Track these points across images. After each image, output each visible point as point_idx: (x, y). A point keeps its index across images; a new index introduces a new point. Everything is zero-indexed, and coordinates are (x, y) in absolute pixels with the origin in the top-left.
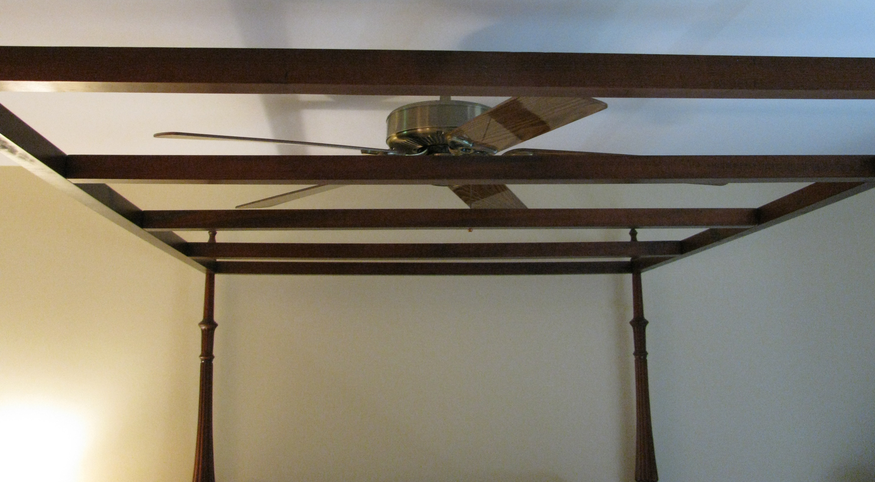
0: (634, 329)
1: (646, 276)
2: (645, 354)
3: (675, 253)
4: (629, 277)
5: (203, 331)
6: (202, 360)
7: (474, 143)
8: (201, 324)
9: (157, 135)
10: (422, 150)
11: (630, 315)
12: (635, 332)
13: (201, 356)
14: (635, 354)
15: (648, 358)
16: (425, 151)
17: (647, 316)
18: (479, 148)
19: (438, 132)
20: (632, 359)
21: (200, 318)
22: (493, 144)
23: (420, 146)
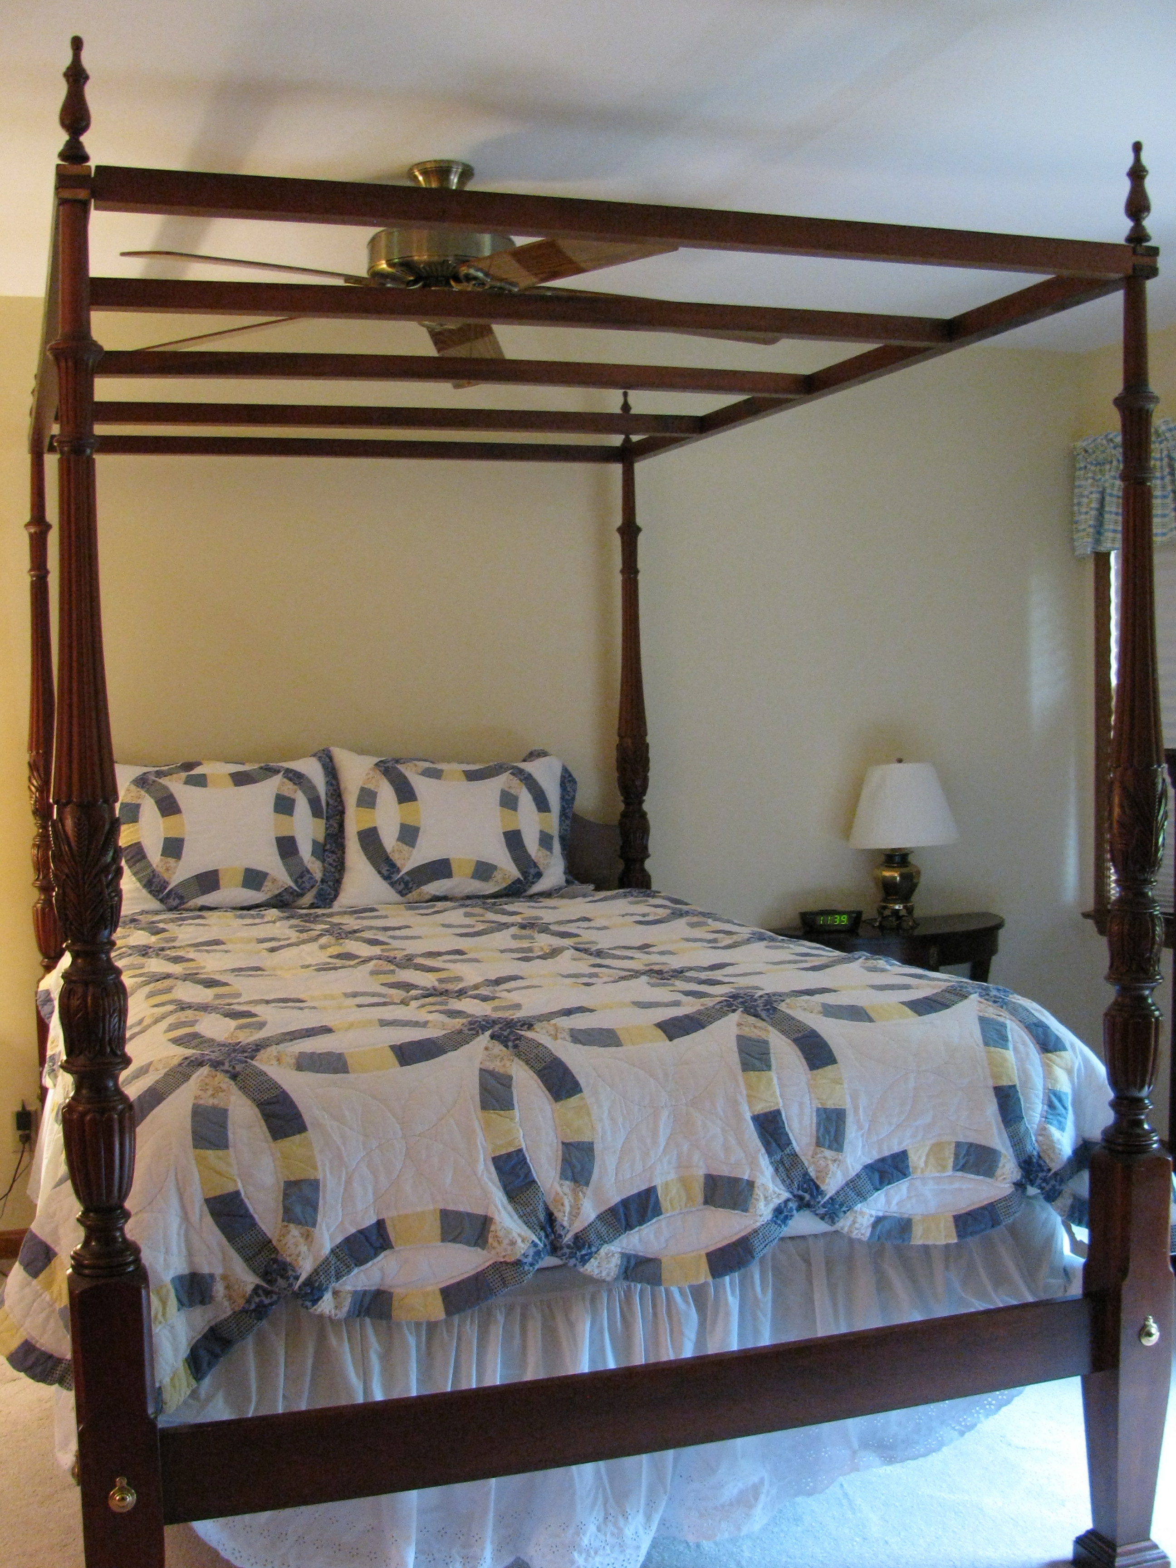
0: (622, 538)
1: (642, 467)
2: (636, 572)
3: (694, 432)
4: (617, 469)
5: (32, 536)
6: (32, 576)
7: (494, 278)
8: (27, 526)
9: (123, 254)
10: (415, 282)
11: (618, 520)
12: (623, 543)
13: (31, 570)
14: (623, 572)
15: (640, 577)
16: (420, 285)
17: (640, 521)
18: (498, 284)
19: (444, 261)
20: (618, 580)
21: (27, 517)
22: (514, 280)
23: (412, 278)
